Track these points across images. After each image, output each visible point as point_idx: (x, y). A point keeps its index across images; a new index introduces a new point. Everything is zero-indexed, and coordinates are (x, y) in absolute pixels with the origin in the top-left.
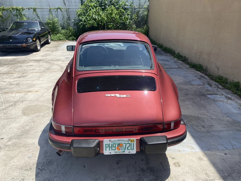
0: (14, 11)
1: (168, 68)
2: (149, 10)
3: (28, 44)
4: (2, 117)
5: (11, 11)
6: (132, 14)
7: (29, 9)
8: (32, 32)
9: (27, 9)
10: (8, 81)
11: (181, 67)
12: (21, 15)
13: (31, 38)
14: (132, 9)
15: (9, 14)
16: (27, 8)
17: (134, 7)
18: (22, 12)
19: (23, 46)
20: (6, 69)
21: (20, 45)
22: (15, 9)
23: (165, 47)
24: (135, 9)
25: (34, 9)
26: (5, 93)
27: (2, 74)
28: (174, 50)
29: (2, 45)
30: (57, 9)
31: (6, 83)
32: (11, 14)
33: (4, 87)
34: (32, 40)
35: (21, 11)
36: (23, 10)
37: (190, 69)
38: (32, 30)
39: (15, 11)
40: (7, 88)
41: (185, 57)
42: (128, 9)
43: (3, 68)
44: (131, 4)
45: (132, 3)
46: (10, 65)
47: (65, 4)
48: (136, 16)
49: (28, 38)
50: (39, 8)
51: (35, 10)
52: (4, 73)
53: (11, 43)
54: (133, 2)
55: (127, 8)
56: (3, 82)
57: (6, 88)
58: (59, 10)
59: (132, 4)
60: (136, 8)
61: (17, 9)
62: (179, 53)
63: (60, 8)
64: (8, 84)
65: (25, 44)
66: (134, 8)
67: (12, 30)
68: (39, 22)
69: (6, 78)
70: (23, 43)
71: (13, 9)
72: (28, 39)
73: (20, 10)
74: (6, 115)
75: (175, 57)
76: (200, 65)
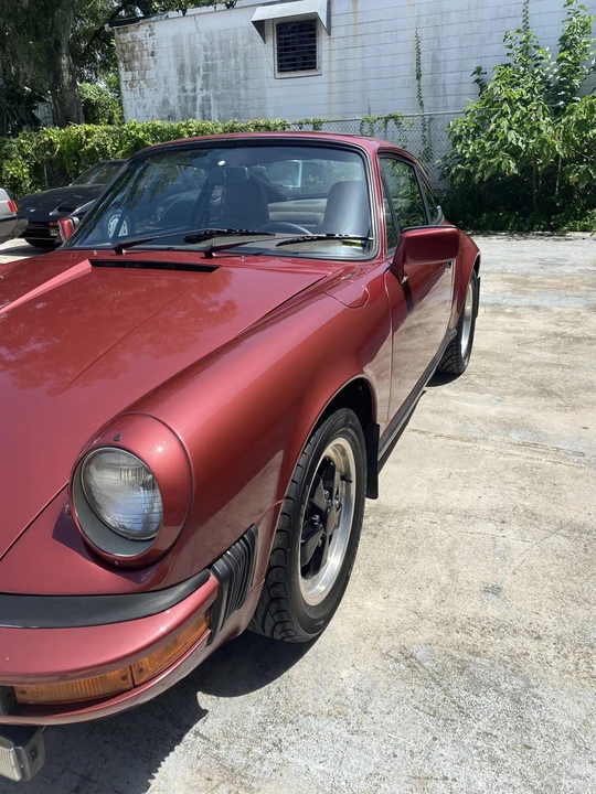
7: (300, 125)
16: (295, 122)
22: (262, 126)
30: (387, 119)
36: (284, 129)
47: (422, 104)
50: (330, 119)
51: (315, 126)
58: (391, 122)
61: (268, 128)
63: (395, 118)
71: (257, 126)
73: (275, 130)
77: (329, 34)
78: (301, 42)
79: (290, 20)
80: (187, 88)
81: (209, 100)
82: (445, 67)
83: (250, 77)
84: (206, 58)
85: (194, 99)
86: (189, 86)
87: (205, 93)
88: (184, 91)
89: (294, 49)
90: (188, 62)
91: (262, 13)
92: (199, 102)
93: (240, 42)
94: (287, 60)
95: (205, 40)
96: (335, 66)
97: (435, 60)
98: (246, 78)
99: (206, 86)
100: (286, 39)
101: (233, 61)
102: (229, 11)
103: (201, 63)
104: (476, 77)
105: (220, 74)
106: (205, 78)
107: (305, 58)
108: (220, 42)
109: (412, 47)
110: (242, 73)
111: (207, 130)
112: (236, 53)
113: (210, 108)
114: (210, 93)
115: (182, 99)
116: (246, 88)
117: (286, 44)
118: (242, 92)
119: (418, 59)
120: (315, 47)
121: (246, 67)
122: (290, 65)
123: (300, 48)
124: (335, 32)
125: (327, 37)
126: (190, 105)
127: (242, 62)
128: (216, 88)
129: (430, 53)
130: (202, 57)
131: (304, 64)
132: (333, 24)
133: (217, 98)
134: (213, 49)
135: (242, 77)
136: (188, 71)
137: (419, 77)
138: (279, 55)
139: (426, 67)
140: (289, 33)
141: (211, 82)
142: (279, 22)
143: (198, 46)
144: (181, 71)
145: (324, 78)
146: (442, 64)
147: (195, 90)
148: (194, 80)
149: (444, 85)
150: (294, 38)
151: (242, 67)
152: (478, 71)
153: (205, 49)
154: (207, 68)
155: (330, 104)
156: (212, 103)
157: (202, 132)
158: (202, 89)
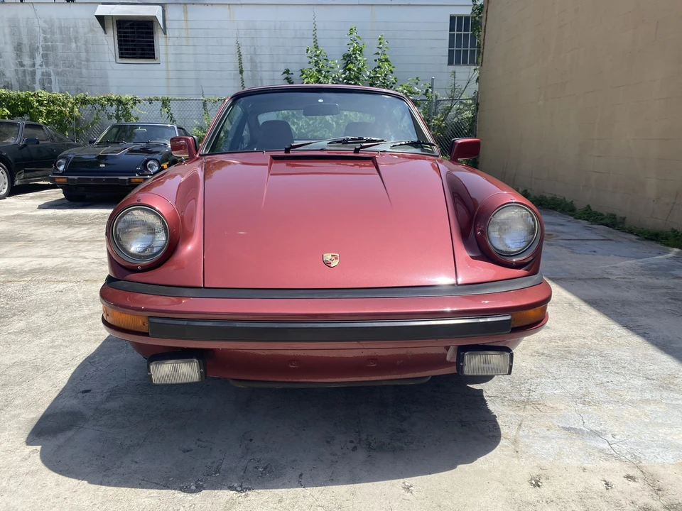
0: (112, 105)
1: (574, 240)
2: (478, 104)
3: (147, 175)
4: (83, 336)
5: (102, 105)
6: (429, 115)
7: (150, 101)
8: (155, 150)
9: (145, 100)
10: (94, 256)
11: (611, 238)
12: (127, 115)
13: (158, 161)
14: (431, 102)
15: (97, 114)
16: (146, 97)
17: (434, 97)
18: (132, 107)
19: (133, 180)
20: (85, 233)
21: (126, 178)
22: (114, 100)
23: (535, 197)
24: (438, 102)
25: (163, 101)
26: (87, 281)
27: (77, 241)
28: (568, 200)
29: (76, 178)
31: (87, 261)
32: (104, 113)
33: (83, 268)
34: (160, 166)
35: (129, 106)
36: (135, 104)
37: (645, 242)
38: (159, 145)
39: (115, 106)
40: (93, 270)
41: (613, 217)
42: (418, 102)
43: (77, 230)
44: (427, 90)
45: (430, 87)
46: (97, 224)
48: (442, 121)
49: (147, 161)
50: (177, 98)
51: (165, 103)
52: (81, 239)
53: (103, 172)
54: (432, 84)
55: (416, 100)
56: (79, 259)
57: (89, 272)
59: (430, 90)
60: (441, 100)
61: (119, 102)
62: (589, 206)
64: (93, 263)
65: (140, 175)
66: (434, 100)
67: (105, 143)
68: (178, 128)
69: (88, 251)
70: (133, 173)
71: (109, 100)
72: (149, 163)
73: (127, 104)
74: (93, 332)
75: (580, 219)
76: (674, 231)
77: (165, 33)
78: (139, 37)
79: (129, 19)
80: (25, 63)
81: (49, 75)
82: (261, 67)
83: (92, 59)
84: (45, 40)
85: (33, 73)
86: (27, 61)
87: (44, 69)
88: (22, 65)
89: (132, 41)
90: (25, 41)
91: (103, 10)
92: (38, 77)
93: (81, 31)
94: (126, 49)
95: (44, 25)
96: (171, 58)
97: (252, 61)
98: (88, 60)
99: (46, 62)
100: (126, 33)
101: (74, 45)
102: (69, 4)
103: (41, 44)
104: (286, 75)
105: (60, 54)
106: (45, 56)
107: (143, 50)
108: (60, 28)
109: (235, 50)
110: (83, 55)
111: (57, 100)
112: (76, 40)
113: (50, 82)
114: (51, 69)
115: (20, 73)
116: (88, 68)
117: (124, 37)
118: (84, 71)
119: (240, 59)
120: (153, 42)
121: (87, 52)
122: (130, 54)
123: (139, 41)
124: (169, 33)
125: (164, 36)
126: (28, 78)
127: (83, 47)
128: (56, 65)
129: (249, 56)
130: (41, 39)
131: (142, 54)
132: (168, 26)
133: (58, 74)
134: (53, 33)
135: (84, 59)
136: (26, 49)
137: (241, 72)
138: (120, 45)
139: (246, 66)
140: (126, 28)
141: (51, 59)
142: (118, 19)
143: (37, 29)
144: (18, 48)
145: (163, 66)
146: (259, 65)
147: (34, 65)
148: (33, 57)
149: (261, 80)
150: (134, 33)
151: (83, 51)
152: (287, 72)
153: (44, 32)
154: (46, 48)
155: (168, 87)
156: (53, 78)
157: (53, 102)
158: (41, 66)
